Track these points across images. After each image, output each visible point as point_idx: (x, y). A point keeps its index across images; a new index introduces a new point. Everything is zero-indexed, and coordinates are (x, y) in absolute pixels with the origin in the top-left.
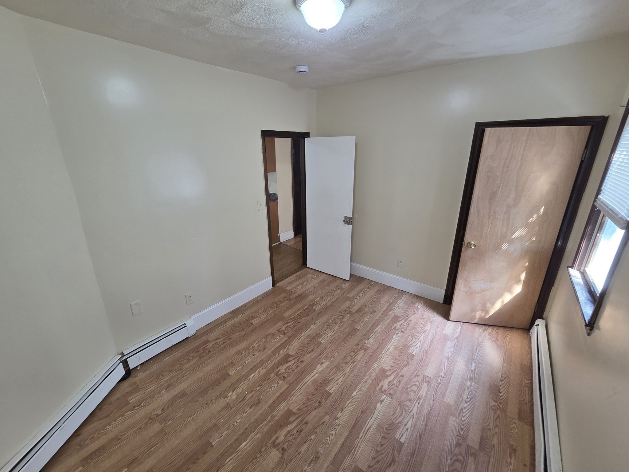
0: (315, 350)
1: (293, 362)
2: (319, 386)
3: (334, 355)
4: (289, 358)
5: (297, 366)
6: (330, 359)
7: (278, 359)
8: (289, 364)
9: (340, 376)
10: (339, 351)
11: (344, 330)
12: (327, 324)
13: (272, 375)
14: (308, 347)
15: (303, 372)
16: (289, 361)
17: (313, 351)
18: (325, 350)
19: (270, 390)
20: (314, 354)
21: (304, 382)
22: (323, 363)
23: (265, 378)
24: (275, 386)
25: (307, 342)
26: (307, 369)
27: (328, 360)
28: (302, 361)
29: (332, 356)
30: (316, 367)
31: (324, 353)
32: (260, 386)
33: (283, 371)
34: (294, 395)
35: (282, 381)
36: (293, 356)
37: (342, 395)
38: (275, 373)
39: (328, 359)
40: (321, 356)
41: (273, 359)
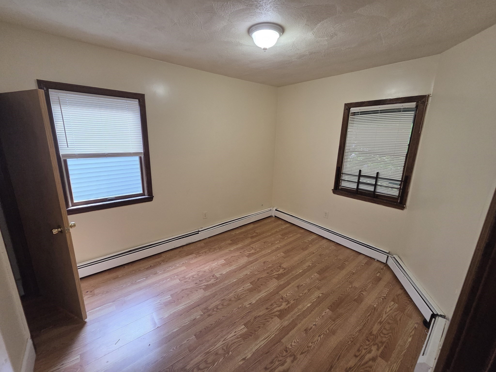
0: (253, 318)
1: (275, 310)
2: (257, 288)
3: (236, 309)
4: (279, 315)
5: (271, 306)
6: (242, 307)
7: (289, 316)
8: (278, 309)
9: (240, 292)
10: (230, 312)
11: (211, 339)
12: (228, 354)
13: (292, 302)
14: (260, 324)
15: (267, 300)
16: (279, 311)
17: (255, 318)
18: (244, 317)
19: (292, 292)
20: (255, 314)
21: (267, 293)
22: (249, 304)
23: (298, 301)
24: (289, 294)
25: (260, 329)
26: (263, 301)
27: (244, 305)
28: (267, 309)
29: (239, 309)
30: (256, 302)
31: (245, 313)
32: (300, 296)
33: (284, 304)
34: (275, 286)
35: (283, 296)
36: (275, 316)
37: (243, 281)
38: (290, 303)
39: (243, 307)
40: (249, 310)
41: (295, 317)
